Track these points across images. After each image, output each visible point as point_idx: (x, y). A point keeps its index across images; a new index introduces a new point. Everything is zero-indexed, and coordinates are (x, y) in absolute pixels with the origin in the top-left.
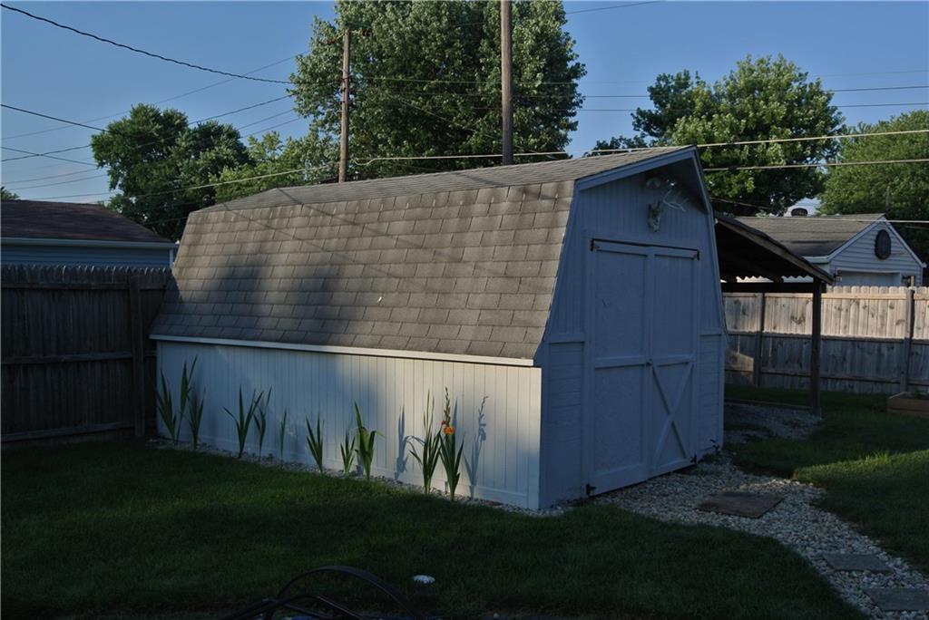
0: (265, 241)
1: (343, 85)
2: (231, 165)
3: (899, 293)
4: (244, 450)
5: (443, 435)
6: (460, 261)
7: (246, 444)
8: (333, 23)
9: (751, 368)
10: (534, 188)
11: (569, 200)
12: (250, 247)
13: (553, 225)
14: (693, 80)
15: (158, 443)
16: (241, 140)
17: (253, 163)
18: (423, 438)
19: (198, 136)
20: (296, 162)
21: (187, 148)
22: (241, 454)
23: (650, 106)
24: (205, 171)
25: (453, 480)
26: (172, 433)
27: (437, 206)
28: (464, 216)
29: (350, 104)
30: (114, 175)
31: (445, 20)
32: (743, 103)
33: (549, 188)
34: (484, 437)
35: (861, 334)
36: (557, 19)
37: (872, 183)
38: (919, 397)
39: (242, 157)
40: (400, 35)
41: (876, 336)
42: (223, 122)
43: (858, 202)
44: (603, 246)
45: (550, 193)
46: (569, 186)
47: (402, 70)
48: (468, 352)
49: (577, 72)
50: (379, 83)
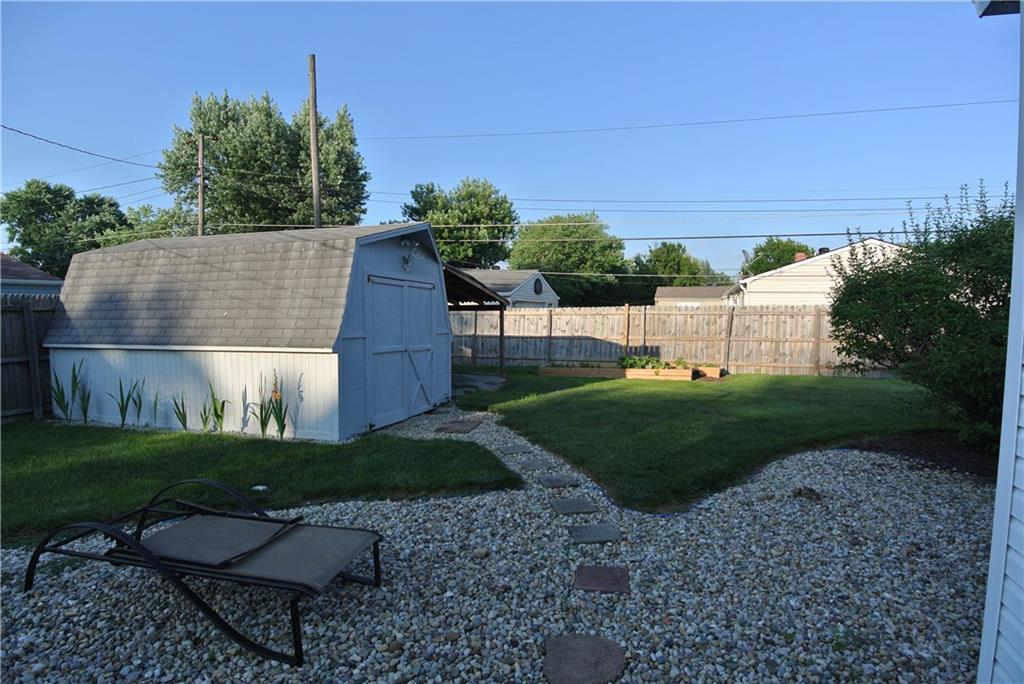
0: (137, 275)
1: (199, 173)
2: (113, 227)
3: (545, 311)
4: (126, 422)
5: (273, 400)
6: (282, 288)
7: (127, 417)
8: (190, 131)
9: (470, 355)
10: (330, 242)
11: (353, 251)
12: (124, 280)
13: (343, 266)
14: (436, 188)
15: (54, 423)
16: (120, 209)
17: (131, 226)
18: (259, 402)
19: (83, 203)
20: (165, 226)
21: (74, 214)
22: (123, 425)
23: (412, 203)
24: (91, 230)
25: (282, 428)
26: (66, 414)
27: (265, 253)
28: (284, 259)
29: (205, 187)
30: (13, 233)
31: (273, 135)
32: (465, 204)
33: (340, 243)
34: (302, 399)
35: (526, 334)
36: (352, 142)
37: (534, 254)
38: (553, 366)
39: (122, 220)
40: (242, 143)
41: (533, 335)
42: (105, 194)
43: (528, 264)
44: (374, 279)
45: (340, 246)
46: (353, 242)
47: (244, 166)
48: (289, 346)
49: (365, 177)
50: (226, 174)
